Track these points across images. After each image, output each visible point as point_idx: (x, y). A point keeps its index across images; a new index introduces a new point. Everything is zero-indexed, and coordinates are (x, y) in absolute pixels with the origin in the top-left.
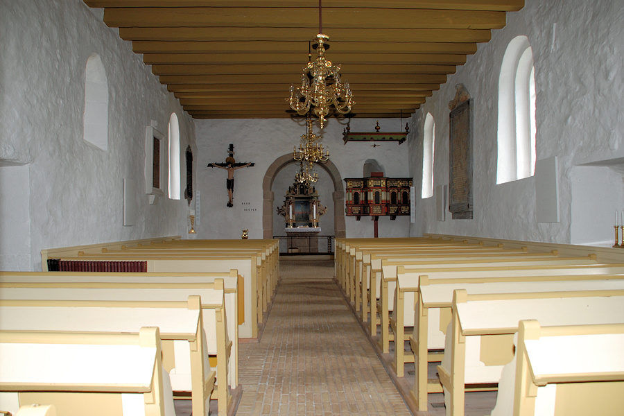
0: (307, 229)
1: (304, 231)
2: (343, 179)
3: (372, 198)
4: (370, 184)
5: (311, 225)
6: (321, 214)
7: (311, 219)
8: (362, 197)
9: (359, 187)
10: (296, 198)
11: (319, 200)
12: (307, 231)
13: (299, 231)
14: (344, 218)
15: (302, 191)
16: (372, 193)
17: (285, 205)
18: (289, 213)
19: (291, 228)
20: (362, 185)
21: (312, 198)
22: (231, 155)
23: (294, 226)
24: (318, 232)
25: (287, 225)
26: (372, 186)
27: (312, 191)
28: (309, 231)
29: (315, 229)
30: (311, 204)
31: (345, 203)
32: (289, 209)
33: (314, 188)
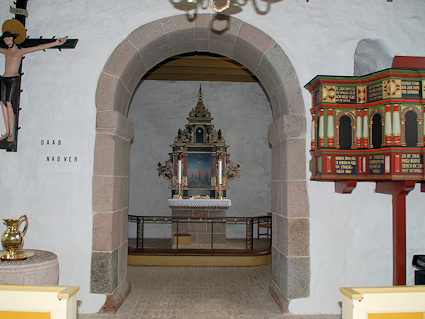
0: (208, 201)
1: (202, 205)
2: (303, 83)
3: (397, 131)
4: (393, 88)
5: (213, 195)
6: (232, 176)
7: (213, 183)
8: (362, 129)
9: (353, 102)
10: (189, 149)
11: (228, 152)
12: (206, 205)
13: (193, 205)
14: (304, 185)
15: (200, 137)
16: (396, 114)
17: (172, 161)
18: (176, 174)
19: (179, 201)
20: (362, 95)
21: (217, 148)
22: (21, 19)
23: (186, 195)
24: (226, 208)
25: (174, 193)
26: (399, 94)
27: (216, 138)
28: (211, 204)
29: (220, 201)
30: (214, 160)
31: (308, 147)
32: (177, 167)
33: (220, 133)
